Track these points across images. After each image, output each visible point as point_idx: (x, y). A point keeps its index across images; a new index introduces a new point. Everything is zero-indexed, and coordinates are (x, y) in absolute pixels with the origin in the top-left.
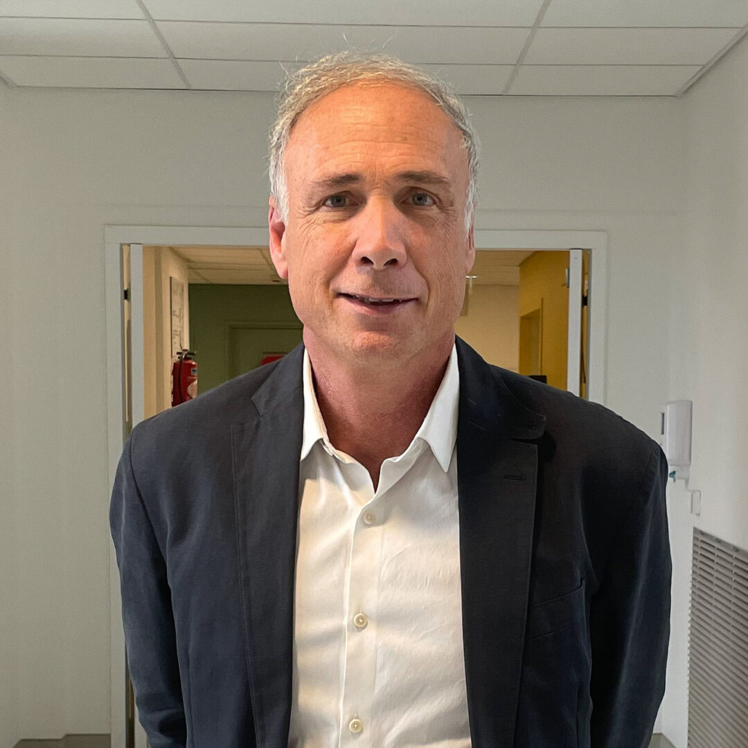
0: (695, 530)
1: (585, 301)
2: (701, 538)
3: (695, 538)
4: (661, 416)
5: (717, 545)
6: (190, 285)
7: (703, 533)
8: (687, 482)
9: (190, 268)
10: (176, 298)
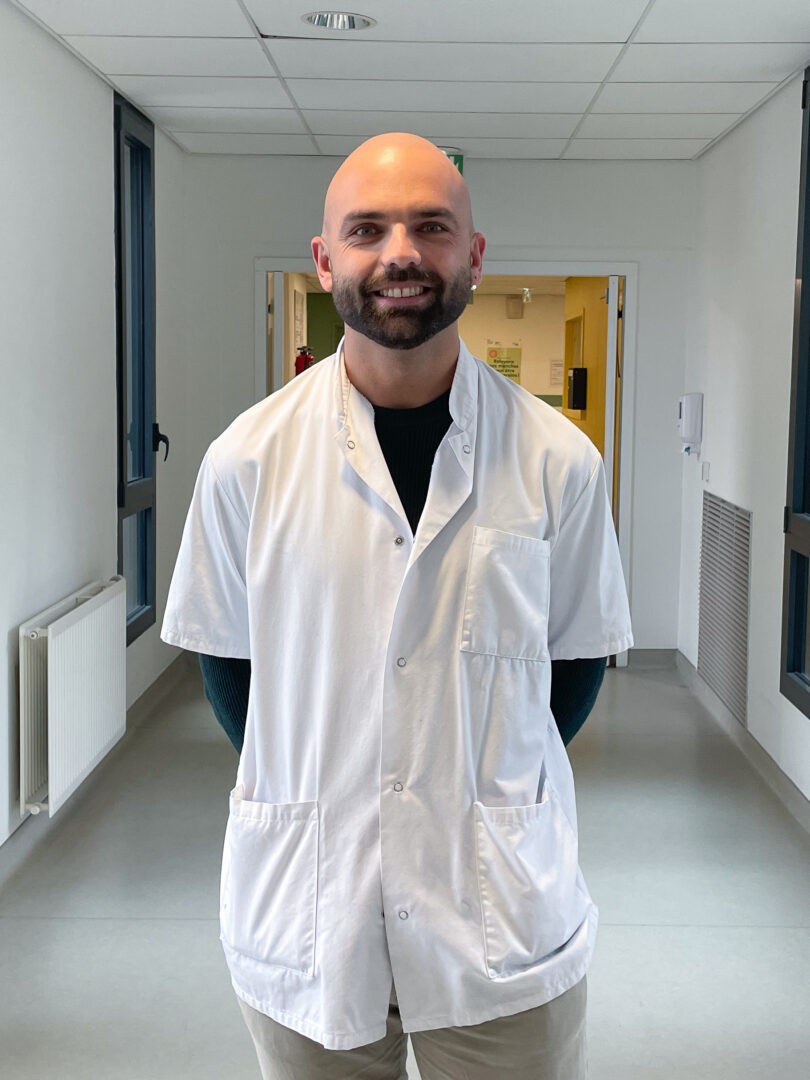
0: (705, 493)
1: (620, 314)
2: (709, 498)
3: (705, 499)
4: (678, 405)
5: (721, 504)
6: (308, 294)
7: (710, 495)
8: (699, 455)
9: (308, 282)
10: (298, 307)
